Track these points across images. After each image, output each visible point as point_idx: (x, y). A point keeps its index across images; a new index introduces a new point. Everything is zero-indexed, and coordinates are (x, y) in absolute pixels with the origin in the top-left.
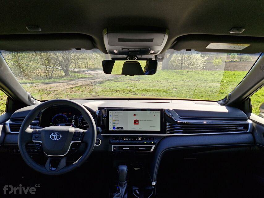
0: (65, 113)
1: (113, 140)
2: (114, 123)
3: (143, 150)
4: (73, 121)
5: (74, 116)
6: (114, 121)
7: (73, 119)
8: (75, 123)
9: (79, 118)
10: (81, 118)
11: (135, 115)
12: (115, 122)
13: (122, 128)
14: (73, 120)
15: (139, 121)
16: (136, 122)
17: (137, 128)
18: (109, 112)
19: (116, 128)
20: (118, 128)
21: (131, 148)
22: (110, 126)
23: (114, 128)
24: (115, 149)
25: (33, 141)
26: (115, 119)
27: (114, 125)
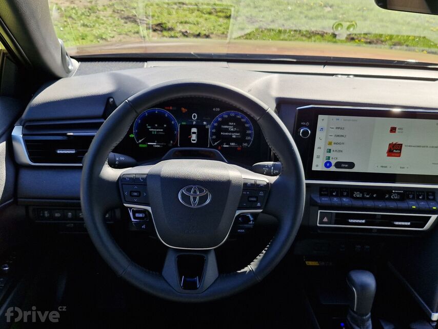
0: (171, 108)
1: (321, 195)
2: (329, 151)
3: (403, 226)
4: (194, 133)
5: (195, 117)
6: (330, 144)
7: (194, 126)
8: (198, 137)
9: (209, 123)
10: (216, 124)
11: (393, 130)
12: (332, 147)
13: (351, 165)
14: (194, 130)
15: (403, 147)
16: (395, 150)
17: (394, 166)
18: (320, 116)
19: (333, 163)
20: (338, 165)
21: (371, 220)
22: (318, 157)
23: (328, 164)
24: (325, 220)
25: (125, 205)
26: (333, 139)
27: (328, 155)
